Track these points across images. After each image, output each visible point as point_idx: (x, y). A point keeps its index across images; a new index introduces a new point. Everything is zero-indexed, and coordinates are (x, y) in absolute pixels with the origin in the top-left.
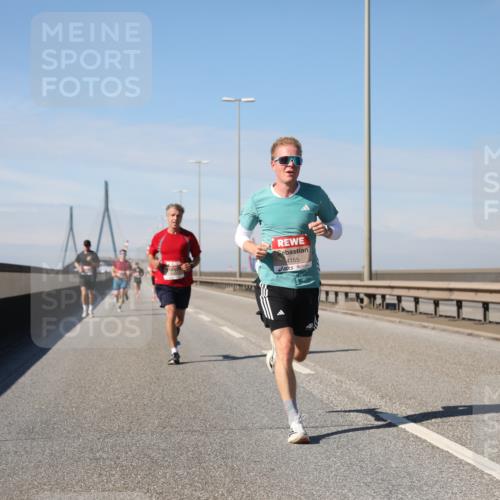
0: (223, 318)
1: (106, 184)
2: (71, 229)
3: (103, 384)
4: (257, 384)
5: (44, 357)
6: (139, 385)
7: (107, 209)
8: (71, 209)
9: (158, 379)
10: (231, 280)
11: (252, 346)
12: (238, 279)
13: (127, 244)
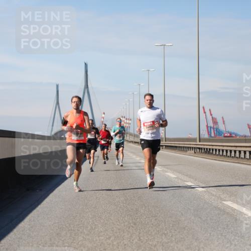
0: (187, 176)
1: (86, 65)
2: (58, 103)
3: (89, 228)
4: (219, 229)
5: (39, 206)
6: (119, 230)
7: (87, 86)
8: (57, 86)
9: (135, 224)
10: (192, 144)
11: (214, 198)
12: (198, 143)
13: (103, 115)
